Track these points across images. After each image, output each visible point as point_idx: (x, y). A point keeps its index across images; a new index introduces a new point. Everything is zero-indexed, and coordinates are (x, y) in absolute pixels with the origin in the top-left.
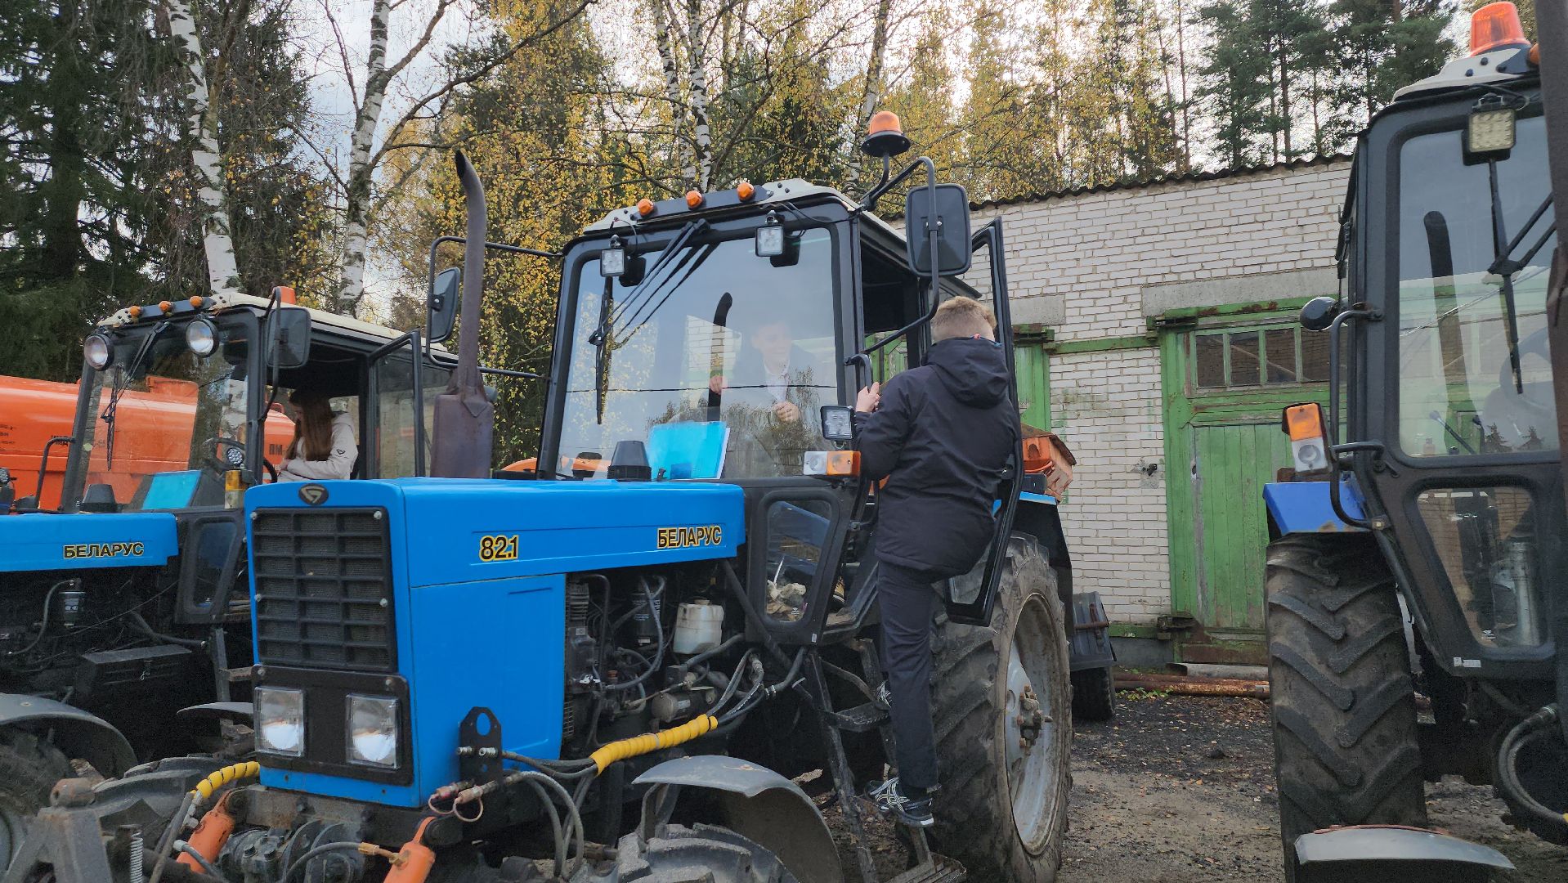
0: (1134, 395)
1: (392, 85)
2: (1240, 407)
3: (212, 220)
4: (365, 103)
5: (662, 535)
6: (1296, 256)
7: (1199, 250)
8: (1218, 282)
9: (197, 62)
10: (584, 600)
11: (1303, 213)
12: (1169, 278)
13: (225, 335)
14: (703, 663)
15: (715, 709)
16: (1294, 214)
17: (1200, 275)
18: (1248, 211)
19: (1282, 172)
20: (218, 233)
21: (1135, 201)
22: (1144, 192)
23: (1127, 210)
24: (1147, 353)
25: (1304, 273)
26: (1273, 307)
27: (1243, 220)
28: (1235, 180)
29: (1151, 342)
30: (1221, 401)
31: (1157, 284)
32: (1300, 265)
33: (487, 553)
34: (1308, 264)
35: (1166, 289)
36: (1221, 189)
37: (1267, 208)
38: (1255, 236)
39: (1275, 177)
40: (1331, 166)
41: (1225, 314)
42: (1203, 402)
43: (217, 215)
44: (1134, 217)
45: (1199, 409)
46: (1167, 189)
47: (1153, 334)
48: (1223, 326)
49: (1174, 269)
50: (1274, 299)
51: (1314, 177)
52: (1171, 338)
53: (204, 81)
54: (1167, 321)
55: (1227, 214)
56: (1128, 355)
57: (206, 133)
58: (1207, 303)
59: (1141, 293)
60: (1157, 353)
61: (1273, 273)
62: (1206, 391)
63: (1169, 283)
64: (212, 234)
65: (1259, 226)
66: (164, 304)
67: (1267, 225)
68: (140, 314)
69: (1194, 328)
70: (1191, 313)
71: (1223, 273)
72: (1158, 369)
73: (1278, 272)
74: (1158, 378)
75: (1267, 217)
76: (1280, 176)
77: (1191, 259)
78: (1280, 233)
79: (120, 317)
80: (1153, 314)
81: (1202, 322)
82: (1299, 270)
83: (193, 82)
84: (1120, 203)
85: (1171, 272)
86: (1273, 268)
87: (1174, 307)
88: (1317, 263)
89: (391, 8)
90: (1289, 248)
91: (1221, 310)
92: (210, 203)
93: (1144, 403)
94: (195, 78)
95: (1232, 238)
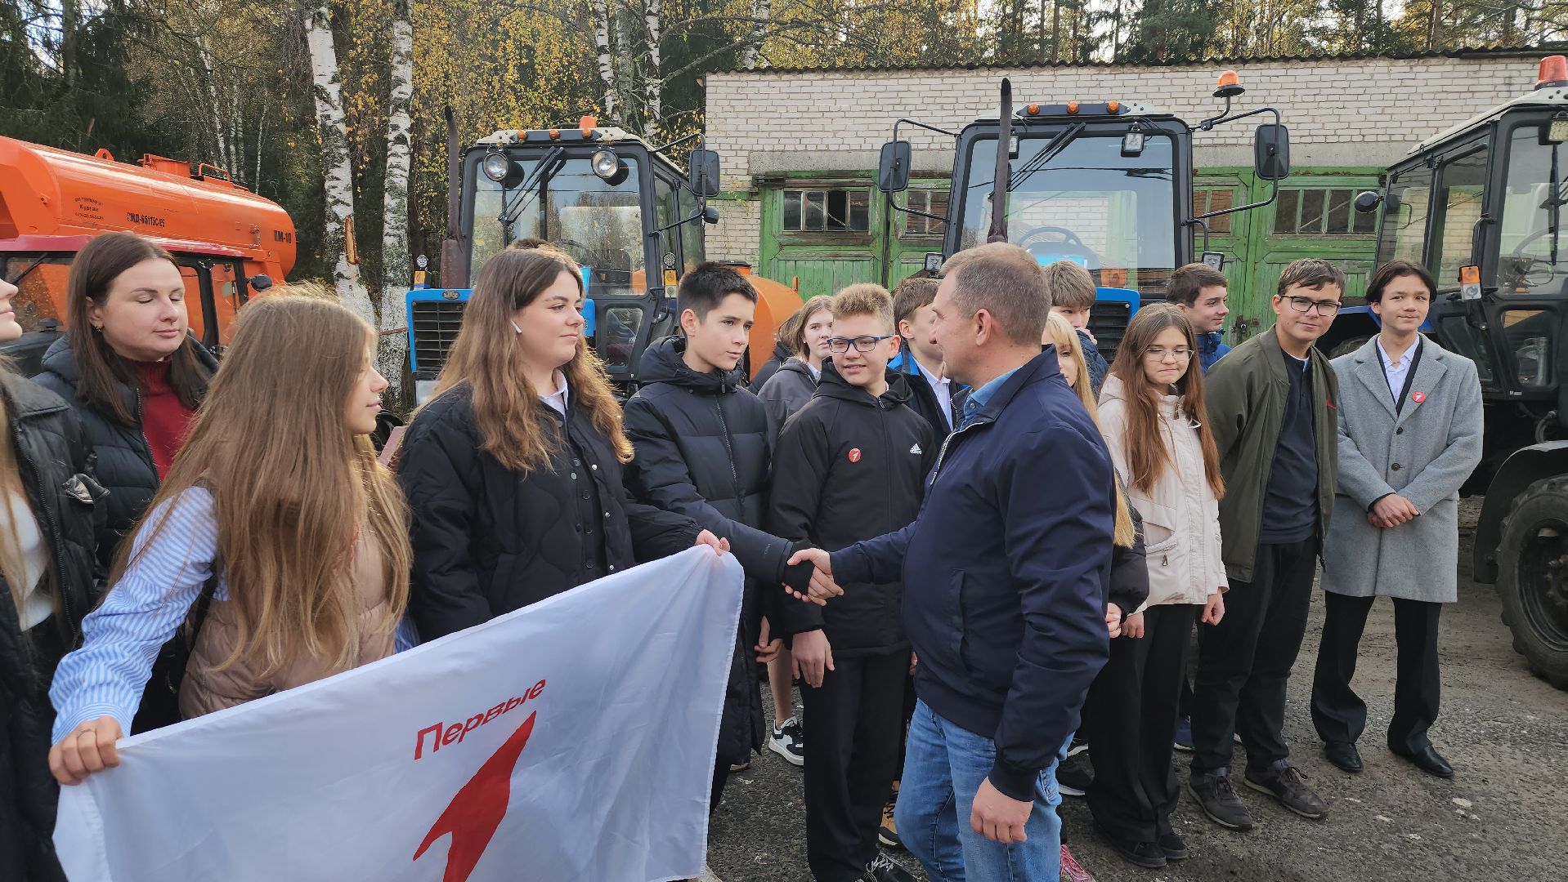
18: (1183, 95)
21: (1100, 77)
25: (1219, 149)
32: (1216, 141)
34: (1221, 141)
36: (1166, 75)
37: (1198, 95)
40: (1247, 65)
44: (1098, 91)
55: (1168, 96)
73: (1200, 146)
76: (1210, 69)
82: (1215, 146)
84: (1088, 78)
88: (1229, 141)
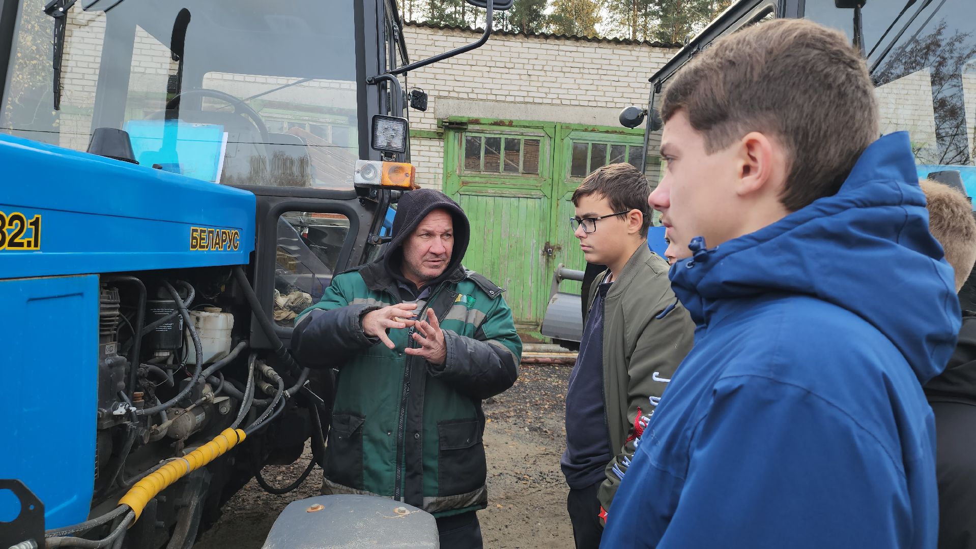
0: (426, 170)
2: (488, 185)
5: (195, 234)
6: (525, 94)
7: (471, 79)
8: (481, 102)
10: (114, 309)
11: (531, 67)
12: (452, 94)
14: (215, 373)
15: (238, 421)
16: (526, 67)
17: (471, 96)
19: (522, 39)
21: (435, 38)
22: (441, 32)
23: (430, 42)
24: (436, 143)
25: (529, 106)
26: (511, 124)
27: (498, 64)
28: (496, 37)
29: (440, 136)
30: (477, 179)
31: (445, 97)
32: (527, 100)
34: (531, 100)
35: (451, 102)
37: (512, 60)
38: (504, 76)
39: (518, 41)
41: (484, 124)
42: (467, 179)
45: (465, 183)
46: (455, 34)
47: (441, 130)
48: (482, 132)
49: (456, 89)
50: (512, 119)
51: (538, 46)
52: (451, 134)
54: (451, 123)
56: (424, 142)
58: (474, 115)
59: (435, 102)
60: (442, 144)
61: (512, 102)
62: (469, 172)
63: (453, 98)
65: (506, 70)
67: (512, 71)
69: (465, 130)
70: (464, 120)
71: (484, 97)
72: (442, 155)
73: (514, 102)
74: (441, 160)
75: (511, 65)
76: (520, 40)
77: (467, 84)
78: (518, 77)
80: (441, 117)
81: (470, 127)
82: (526, 103)
84: (425, 37)
85: (454, 91)
86: (512, 99)
87: (454, 115)
88: (537, 100)
90: (522, 88)
91: (482, 122)
93: (432, 176)
95: (492, 75)
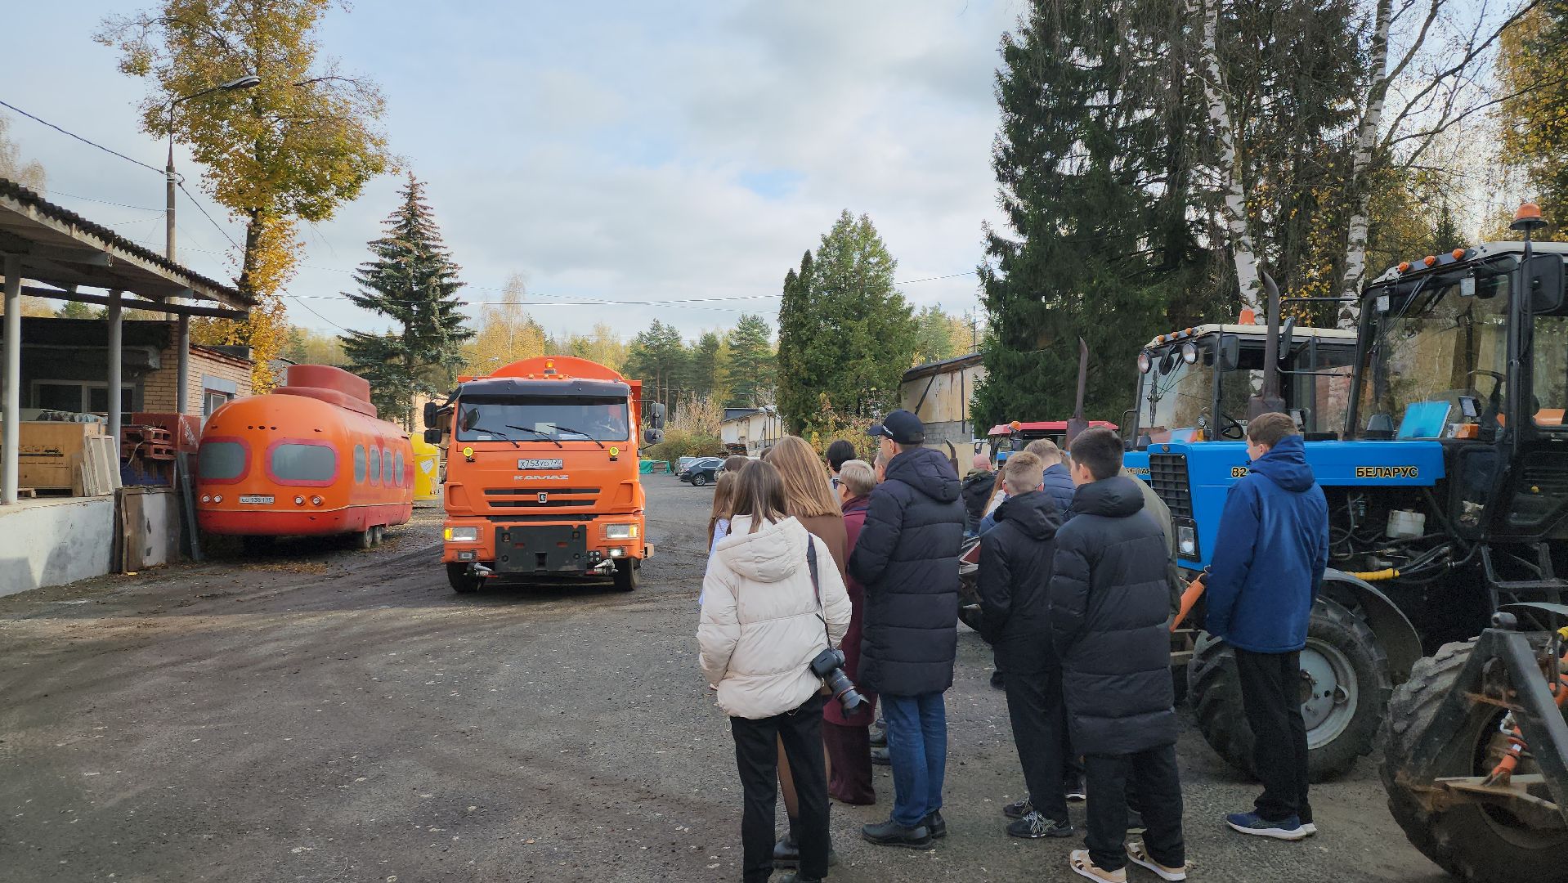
1: (1390, 91)
3: (1239, 243)
4: (1367, 112)
9: (1227, 133)
13: (1201, 351)
14: (1405, 543)
20: (1243, 251)
33: (1235, 474)
43: (1242, 239)
53: (1232, 146)
57: (1234, 182)
64: (1240, 253)
66: (1175, 333)
68: (1164, 340)
79: (1155, 342)
83: (1224, 148)
89: (1391, 23)
92: (1237, 231)
94: (1226, 145)
